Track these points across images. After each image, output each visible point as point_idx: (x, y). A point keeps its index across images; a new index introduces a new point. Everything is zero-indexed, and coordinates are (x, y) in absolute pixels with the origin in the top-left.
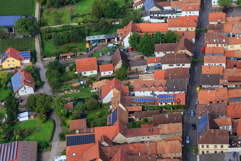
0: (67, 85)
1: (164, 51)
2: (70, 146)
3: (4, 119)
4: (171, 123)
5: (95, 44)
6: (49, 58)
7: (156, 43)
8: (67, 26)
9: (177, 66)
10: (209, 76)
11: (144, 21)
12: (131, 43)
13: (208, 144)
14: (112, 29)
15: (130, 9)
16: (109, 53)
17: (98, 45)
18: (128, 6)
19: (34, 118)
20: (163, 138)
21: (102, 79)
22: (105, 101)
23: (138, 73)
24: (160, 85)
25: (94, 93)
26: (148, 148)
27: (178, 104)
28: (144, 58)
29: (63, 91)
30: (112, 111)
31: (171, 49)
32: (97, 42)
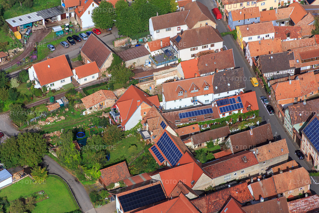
4: (270, 142)
9: (203, 48)
10: (272, 57)
16: (65, 43)
19: (21, 177)
20: (262, 168)
21: (87, 91)
22: (129, 126)
23: (137, 69)
24: (207, 84)
25: (90, 116)
26: (263, 188)
27: (248, 111)
28: (131, 43)
29: (35, 121)
30: (154, 141)
31: (178, 22)
32: (29, 26)
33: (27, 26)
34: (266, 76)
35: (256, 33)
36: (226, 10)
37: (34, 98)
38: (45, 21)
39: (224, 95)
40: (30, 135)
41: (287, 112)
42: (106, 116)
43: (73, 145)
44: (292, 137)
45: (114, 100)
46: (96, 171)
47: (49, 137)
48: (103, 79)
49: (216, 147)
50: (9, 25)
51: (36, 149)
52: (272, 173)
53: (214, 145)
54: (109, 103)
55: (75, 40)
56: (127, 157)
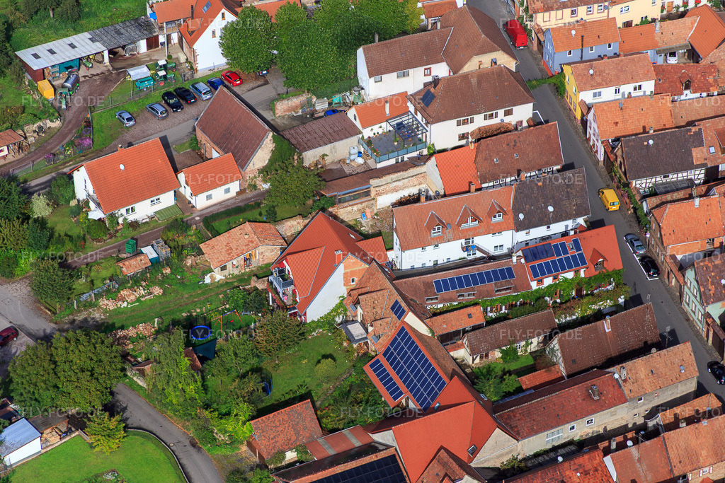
4: (653, 350)
5: (73, 78)
9: (486, 119)
19: (61, 438)
20: (636, 411)
21: (213, 224)
22: (316, 311)
23: (331, 170)
24: (498, 209)
25: (222, 285)
26: (640, 464)
27: (597, 272)
28: (314, 105)
29: (92, 300)
30: (375, 347)
31: (426, 57)
32: (71, 67)
33: (68, 67)
34: (638, 186)
35: (611, 81)
36: (538, 25)
37: (87, 243)
38: (109, 54)
39: (539, 232)
40: (82, 338)
41: (690, 274)
42: (261, 286)
43: (186, 361)
44: (704, 335)
45: (278, 247)
46: (240, 423)
47: (125, 337)
48: (249, 194)
49: (523, 360)
50: (25, 66)
51: (98, 370)
52: (661, 425)
53: (519, 354)
54: (266, 253)
55: (181, 101)
56: (312, 387)
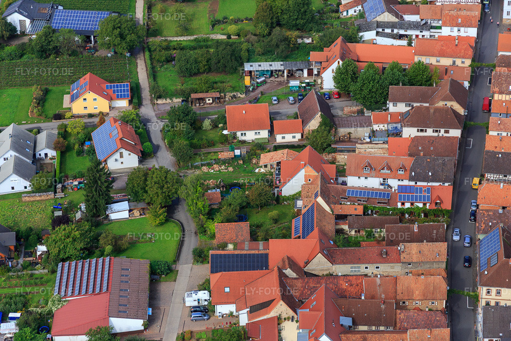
0: (205, 155)
1: (407, 100)
2: (217, 272)
3: (79, 213)
4: (425, 241)
5: (263, 79)
6: (169, 101)
7: (392, 85)
8: (204, 40)
9: (433, 132)
10: (500, 155)
11: (363, 41)
12: (339, 82)
13: (499, 287)
14: (297, 52)
15: (334, 15)
16: (291, 98)
17: (269, 80)
18: (330, 9)
19: (141, 215)
20: (407, 270)
22: (287, 191)
25: (262, 174)
28: (364, 113)
30: (303, 212)
53: (376, 235)
